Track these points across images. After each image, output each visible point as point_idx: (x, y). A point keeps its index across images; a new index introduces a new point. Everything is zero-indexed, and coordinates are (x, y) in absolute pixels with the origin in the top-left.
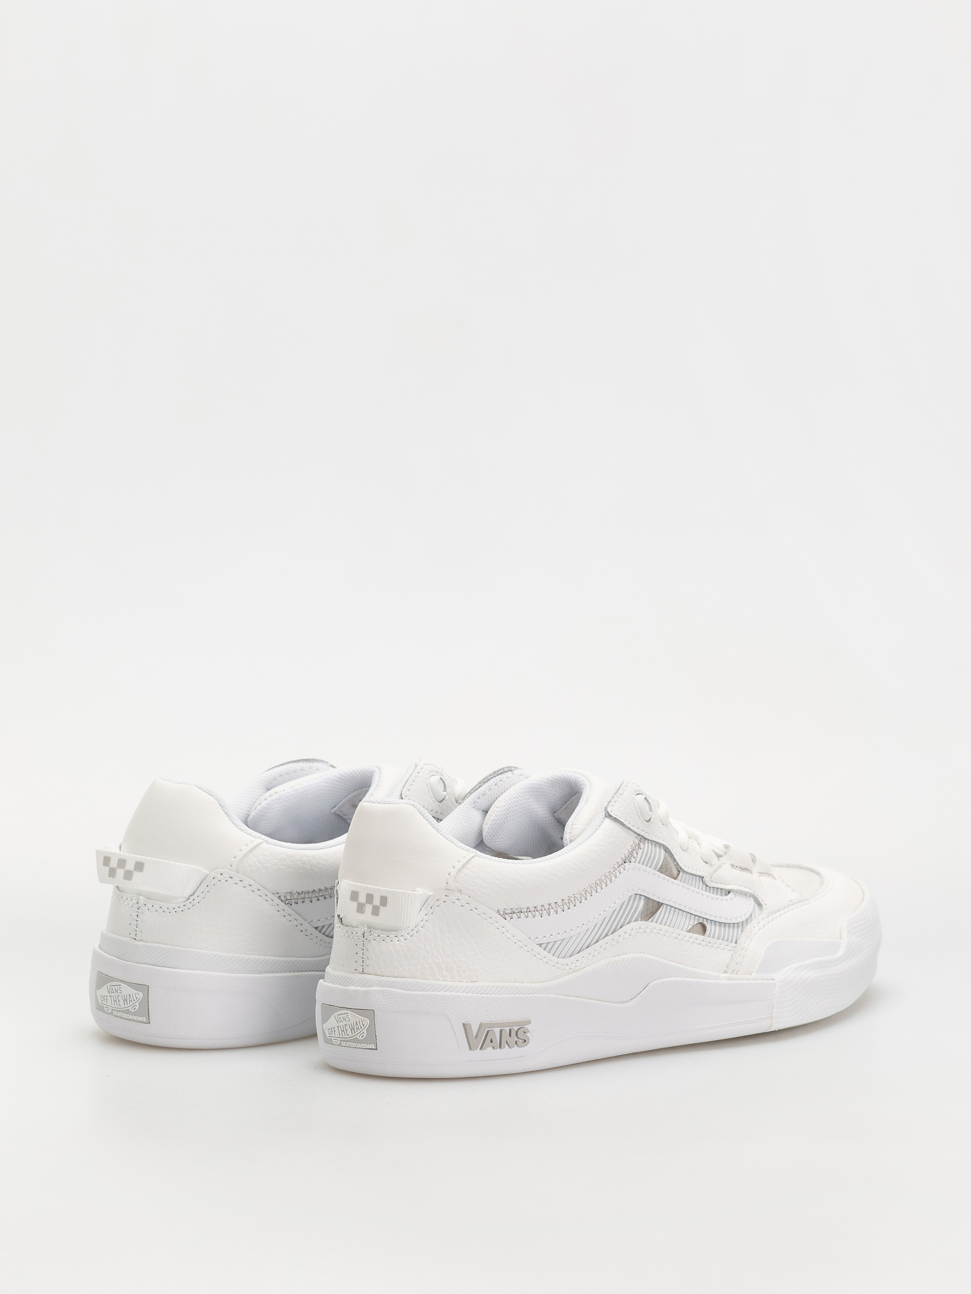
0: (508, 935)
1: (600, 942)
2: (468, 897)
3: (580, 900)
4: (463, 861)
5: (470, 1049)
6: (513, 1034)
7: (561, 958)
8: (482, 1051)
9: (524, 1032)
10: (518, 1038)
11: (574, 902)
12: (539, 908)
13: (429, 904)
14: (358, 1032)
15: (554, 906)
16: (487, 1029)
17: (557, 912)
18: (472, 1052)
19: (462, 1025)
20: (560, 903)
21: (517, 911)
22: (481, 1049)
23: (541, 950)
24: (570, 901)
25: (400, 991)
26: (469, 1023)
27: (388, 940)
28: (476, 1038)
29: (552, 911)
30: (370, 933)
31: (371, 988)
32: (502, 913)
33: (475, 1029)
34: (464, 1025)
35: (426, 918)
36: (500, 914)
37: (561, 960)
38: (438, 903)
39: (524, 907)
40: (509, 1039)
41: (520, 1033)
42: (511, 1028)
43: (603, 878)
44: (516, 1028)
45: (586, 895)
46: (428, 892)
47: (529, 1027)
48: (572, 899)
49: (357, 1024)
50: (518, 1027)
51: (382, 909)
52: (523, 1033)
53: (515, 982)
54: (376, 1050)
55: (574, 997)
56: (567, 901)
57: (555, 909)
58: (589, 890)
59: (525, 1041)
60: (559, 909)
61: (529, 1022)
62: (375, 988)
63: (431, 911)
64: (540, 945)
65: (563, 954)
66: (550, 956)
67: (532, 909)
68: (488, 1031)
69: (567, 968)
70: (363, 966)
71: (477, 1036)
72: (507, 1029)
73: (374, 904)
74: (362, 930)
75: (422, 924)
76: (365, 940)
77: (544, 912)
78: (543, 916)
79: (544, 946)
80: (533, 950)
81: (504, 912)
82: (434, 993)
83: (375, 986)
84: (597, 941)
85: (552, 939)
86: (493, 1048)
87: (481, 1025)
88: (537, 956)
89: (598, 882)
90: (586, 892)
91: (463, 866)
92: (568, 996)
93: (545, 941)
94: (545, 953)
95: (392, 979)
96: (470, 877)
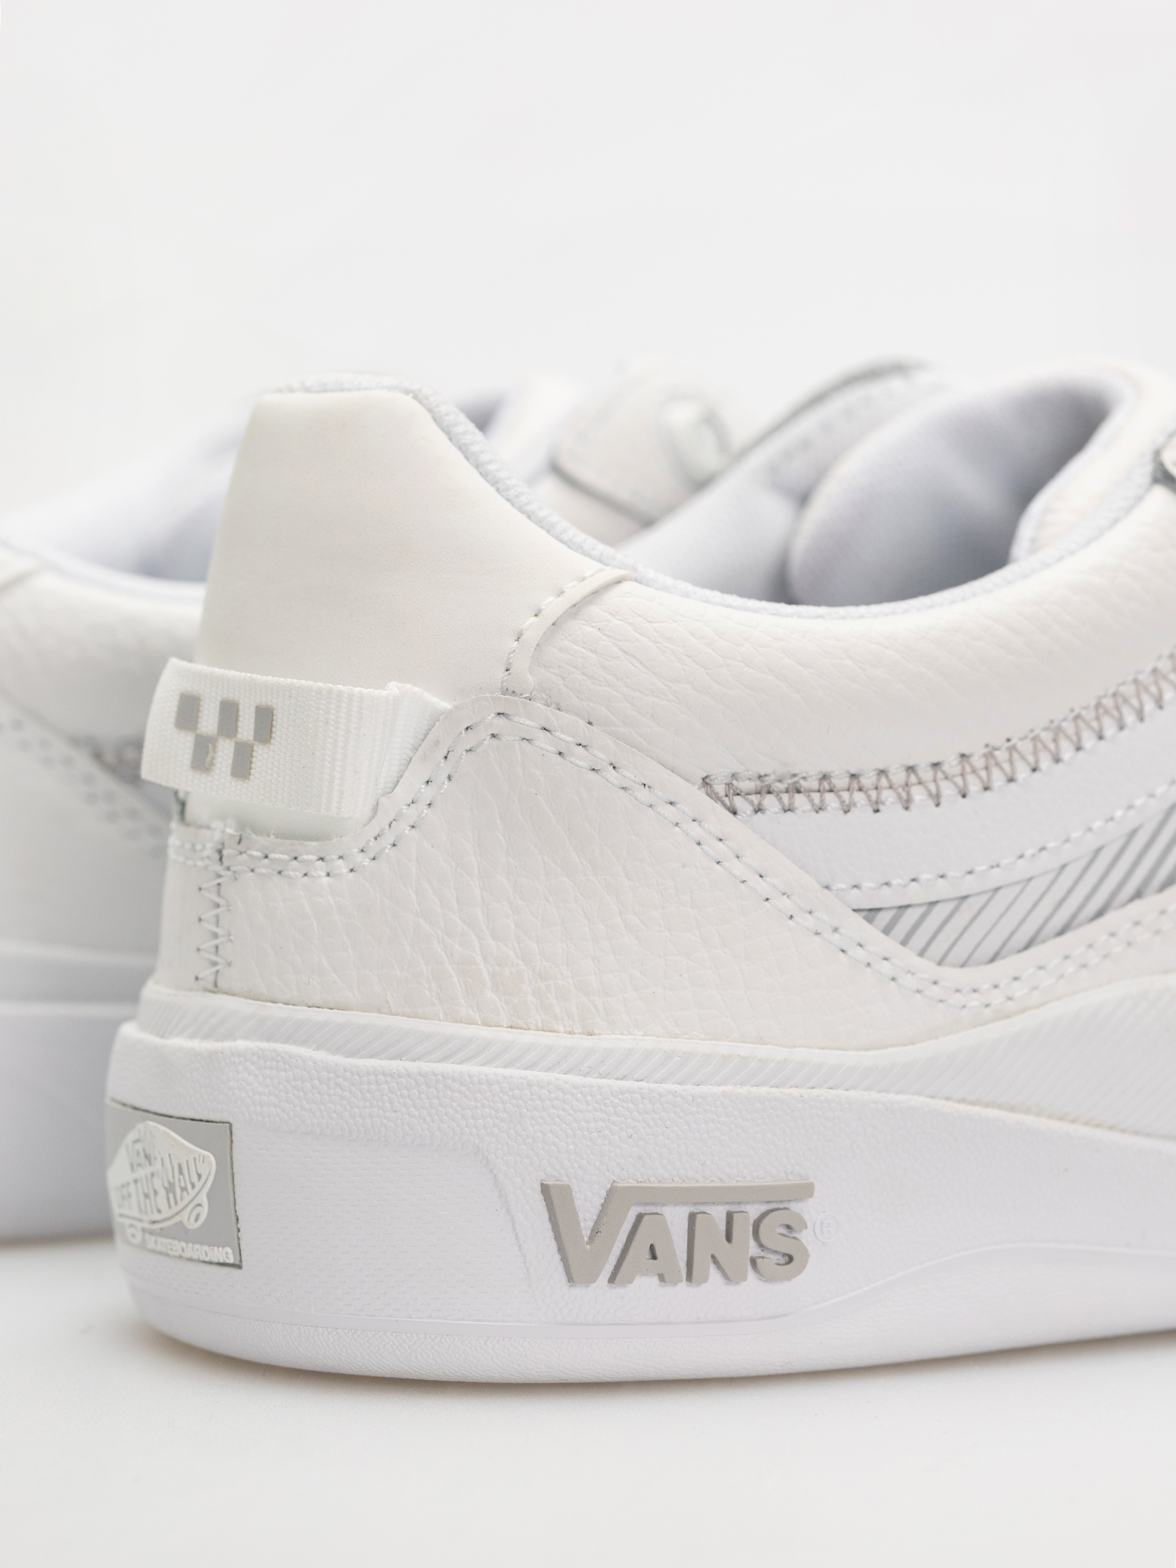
0: (738, 868)
1: (1111, 917)
2: (582, 723)
3: (1031, 759)
4: (576, 591)
5: (570, 1279)
6: (743, 1230)
7: (954, 966)
8: (618, 1291)
9: (788, 1227)
10: (761, 1246)
11: (1006, 766)
12: (867, 781)
13: (437, 743)
14: (185, 1202)
15: (926, 774)
16: (641, 1209)
17: (937, 799)
18: (577, 1291)
19: (539, 1189)
20: (952, 765)
21: (782, 786)
22: (612, 1279)
23: (871, 932)
24: (992, 762)
25: (321, 1055)
26: (565, 1181)
27: (294, 870)
28: (591, 1238)
29: (918, 795)
30: (241, 848)
31: (227, 1044)
32: (720, 789)
33: (587, 1208)
34: (545, 1189)
35: (428, 793)
36: (713, 796)
37: (951, 975)
38: (470, 740)
39: (809, 767)
40: (723, 1249)
41: (771, 1231)
42: (732, 1208)
43: (1128, 690)
44: (754, 1211)
45: (1057, 747)
46: (435, 700)
47: (807, 1209)
48: (1002, 755)
49: (181, 1172)
50: (764, 1208)
51: (261, 753)
52: (783, 1231)
53: (761, 1041)
54: (239, 1267)
55: (1000, 1107)
56: (978, 762)
57: (932, 787)
58: (1069, 727)
59: (790, 1259)
60: (948, 790)
61: (805, 1191)
62: (241, 1044)
63: (446, 768)
64: (870, 913)
65: (961, 951)
66: (908, 956)
67: (841, 782)
68: (640, 1217)
69: (975, 1001)
70: (215, 964)
71: (595, 1231)
72: (718, 1213)
73: (239, 736)
74: (217, 836)
75: (412, 814)
76: (223, 873)
77: (888, 796)
78: (881, 807)
79: (884, 918)
80: (836, 930)
81: (729, 785)
82: (448, 1067)
83: (246, 1037)
84: (1100, 914)
85: (916, 894)
86: (662, 1278)
87: (613, 1195)
88: (850, 952)
89: (1108, 702)
90: (1057, 732)
91: (575, 610)
92: (973, 1103)
93: (887, 898)
94: (889, 945)
95: (302, 1013)
96: (594, 651)
